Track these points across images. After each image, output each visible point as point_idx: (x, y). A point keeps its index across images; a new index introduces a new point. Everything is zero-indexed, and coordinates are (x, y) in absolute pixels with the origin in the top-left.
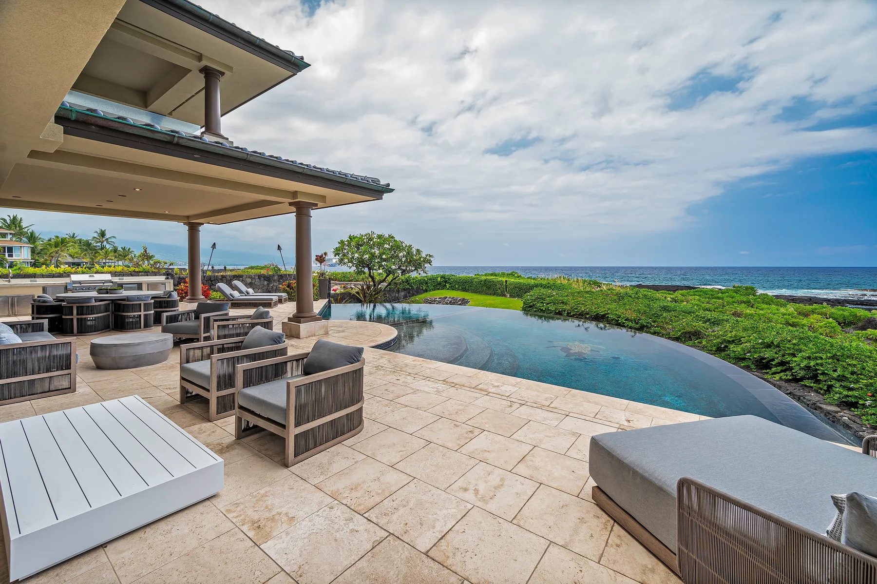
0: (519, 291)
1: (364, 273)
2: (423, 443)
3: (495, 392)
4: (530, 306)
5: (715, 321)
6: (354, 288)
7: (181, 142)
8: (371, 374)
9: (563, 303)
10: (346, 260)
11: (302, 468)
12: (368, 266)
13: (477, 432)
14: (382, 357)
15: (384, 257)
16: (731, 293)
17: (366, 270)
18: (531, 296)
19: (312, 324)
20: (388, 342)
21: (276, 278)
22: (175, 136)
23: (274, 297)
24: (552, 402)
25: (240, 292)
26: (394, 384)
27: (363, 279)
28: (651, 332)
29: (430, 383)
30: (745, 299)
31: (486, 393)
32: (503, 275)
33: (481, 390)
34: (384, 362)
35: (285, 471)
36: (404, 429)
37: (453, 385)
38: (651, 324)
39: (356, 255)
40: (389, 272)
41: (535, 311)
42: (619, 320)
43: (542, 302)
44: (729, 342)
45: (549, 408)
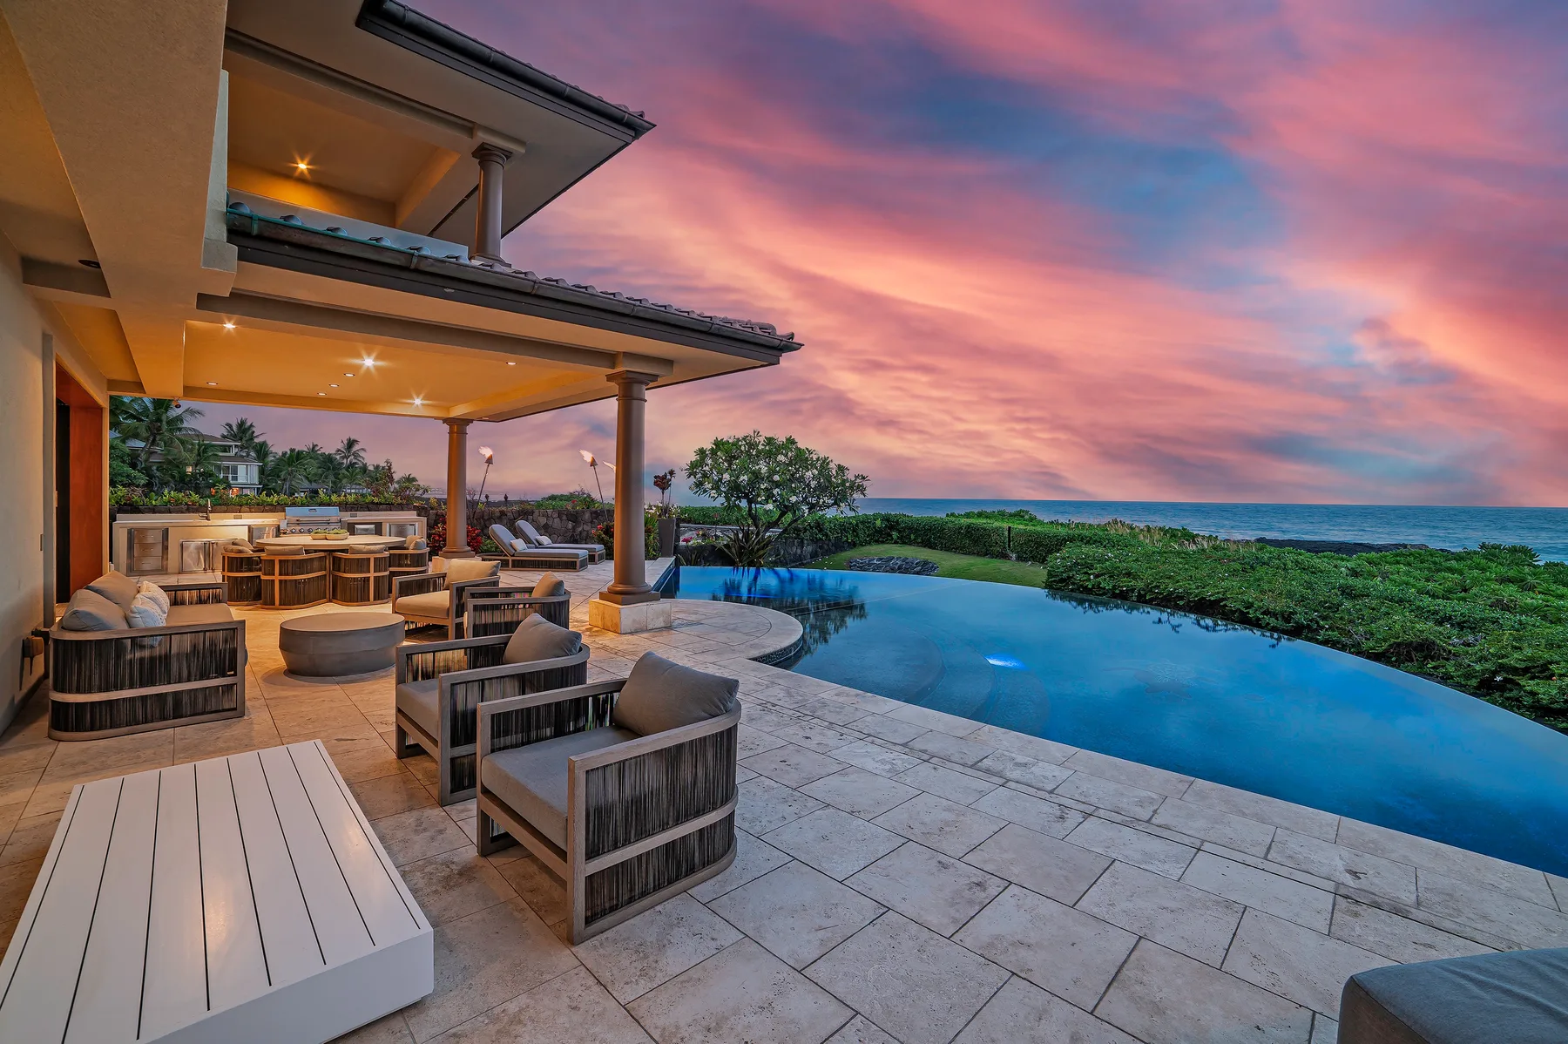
0: (1037, 548)
1: (740, 508)
2: (870, 910)
3: (1022, 779)
4: (1062, 580)
5: (1464, 622)
6: (722, 536)
7: (424, 266)
8: (751, 720)
9: (1128, 574)
10: (708, 486)
11: (601, 951)
12: (746, 496)
13: (994, 886)
14: (773, 683)
15: (776, 478)
16: (1477, 559)
17: (744, 504)
18: (1064, 559)
19: (642, 606)
20: (785, 649)
21: (587, 516)
22: (413, 255)
23: (581, 551)
24: (1155, 812)
25: (528, 540)
26: (799, 749)
27: (737, 520)
28: (1318, 639)
29: (876, 749)
30: (1511, 574)
31: (1001, 781)
32: (1002, 515)
33: (988, 771)
34: (776, 693)
35: (565, 958)
36: (825, 866)
37: (926, 757)
38: (1317, 622)
39: (726, 476)
40: (785, 508)
41: (1072, 590)
42: (1248, 613)
43: (1086, 573)
44: (1515, 671)
45: (1148, 826)
